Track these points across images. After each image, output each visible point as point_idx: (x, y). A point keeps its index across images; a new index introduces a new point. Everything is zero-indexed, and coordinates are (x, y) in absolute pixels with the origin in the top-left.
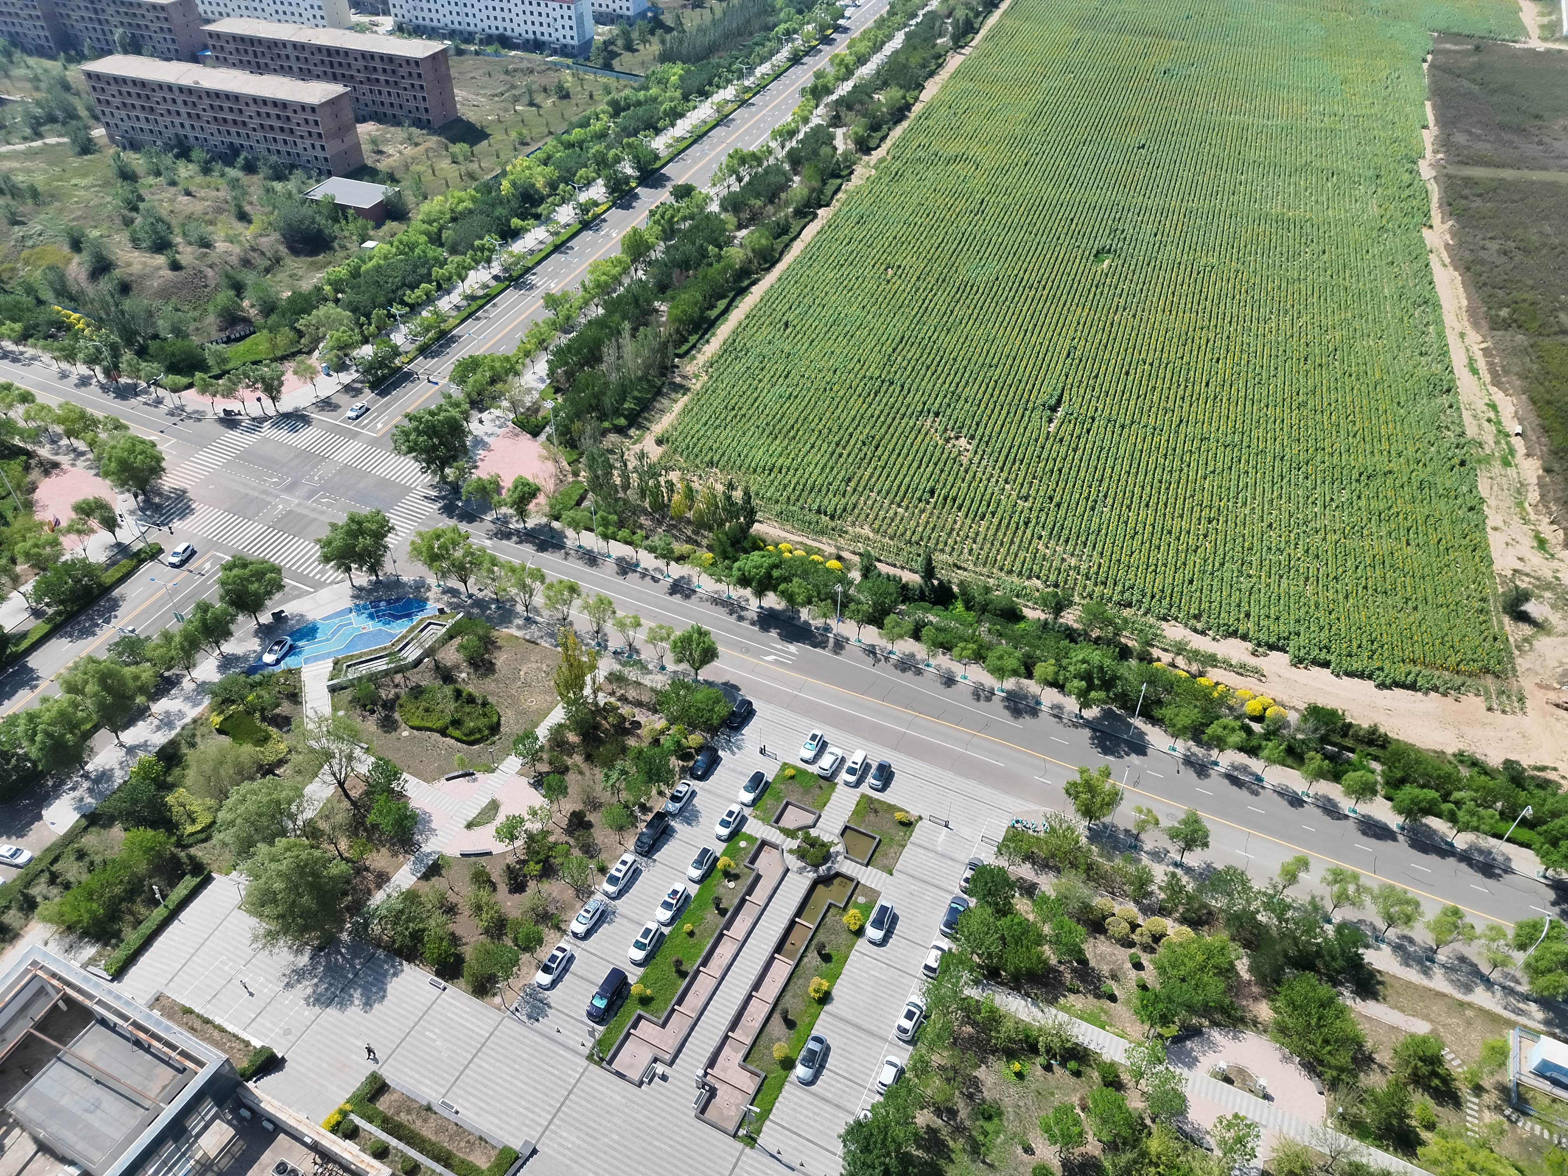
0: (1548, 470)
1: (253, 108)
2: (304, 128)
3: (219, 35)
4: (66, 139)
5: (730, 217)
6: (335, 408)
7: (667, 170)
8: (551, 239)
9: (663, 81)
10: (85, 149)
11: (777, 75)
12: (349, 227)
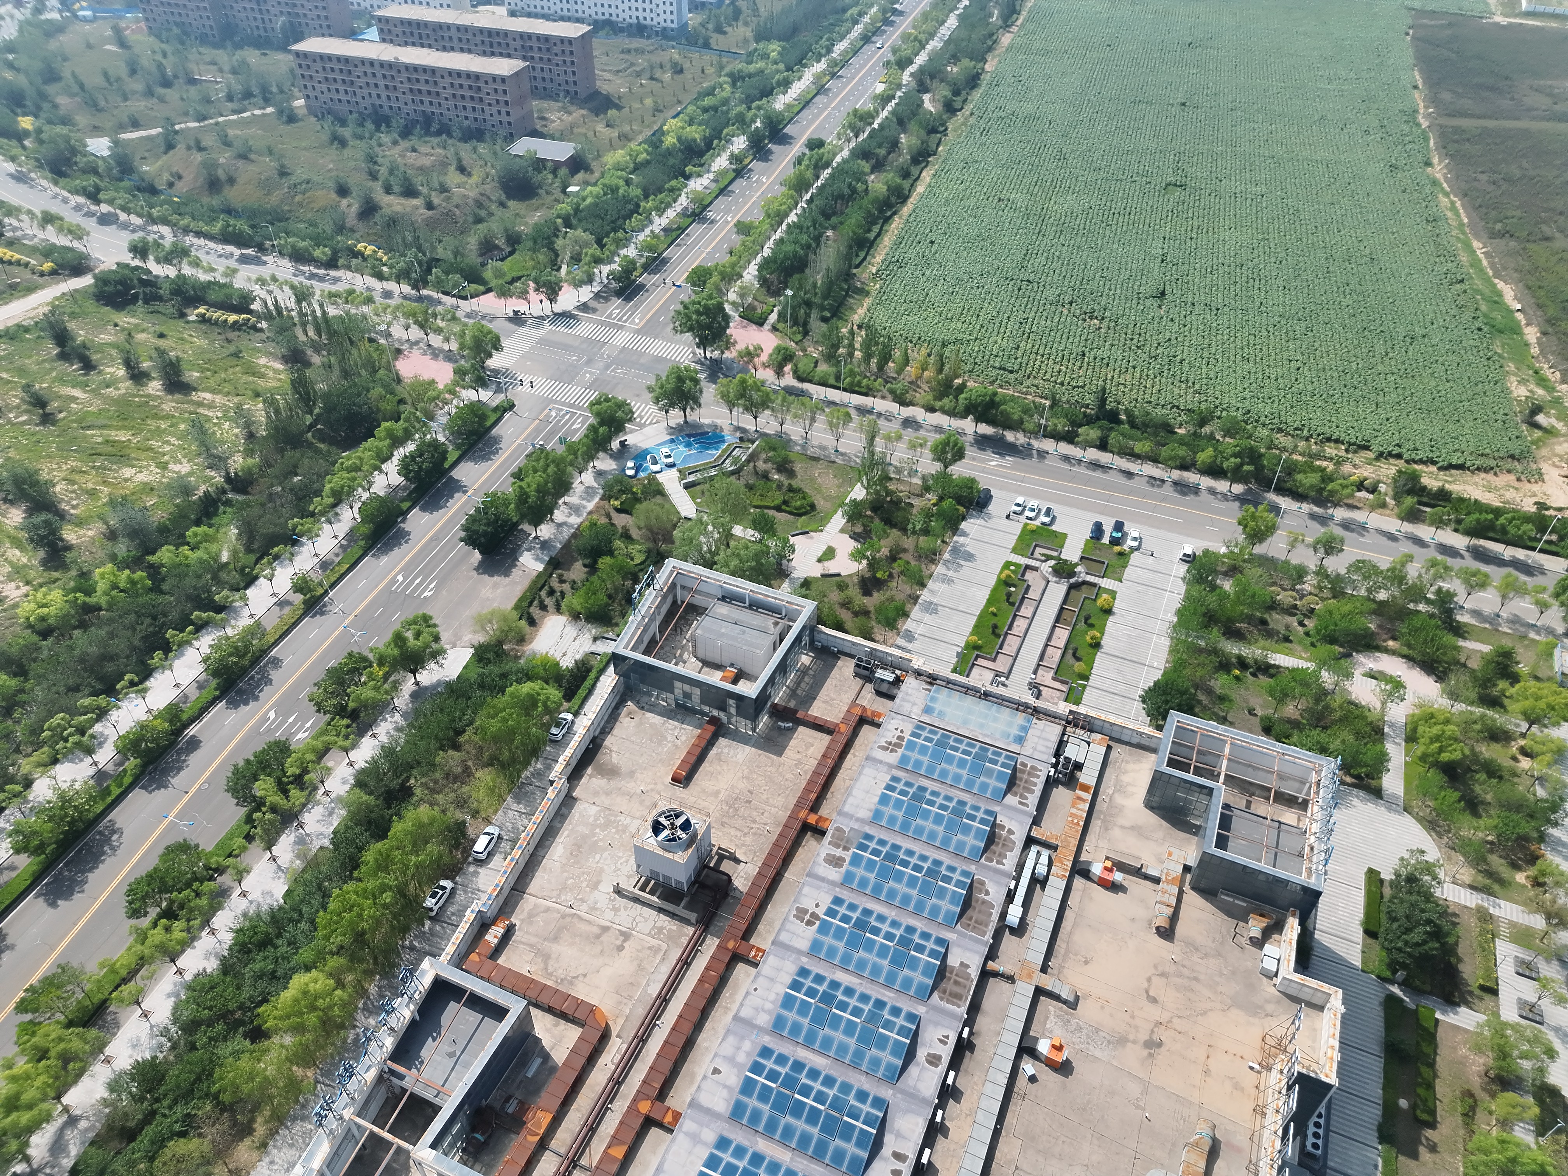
0: (1544, 333)
1: (448, 80)
2: (493, 97)
3: (387, 20)
4: (270, 110)
5: (863, 163)
6: (594, 310)
7: (788, 130)
8: (714, 185)
9: (765, 56)
10: (292, 118)
11: (855, 51)
12: (550, 176)
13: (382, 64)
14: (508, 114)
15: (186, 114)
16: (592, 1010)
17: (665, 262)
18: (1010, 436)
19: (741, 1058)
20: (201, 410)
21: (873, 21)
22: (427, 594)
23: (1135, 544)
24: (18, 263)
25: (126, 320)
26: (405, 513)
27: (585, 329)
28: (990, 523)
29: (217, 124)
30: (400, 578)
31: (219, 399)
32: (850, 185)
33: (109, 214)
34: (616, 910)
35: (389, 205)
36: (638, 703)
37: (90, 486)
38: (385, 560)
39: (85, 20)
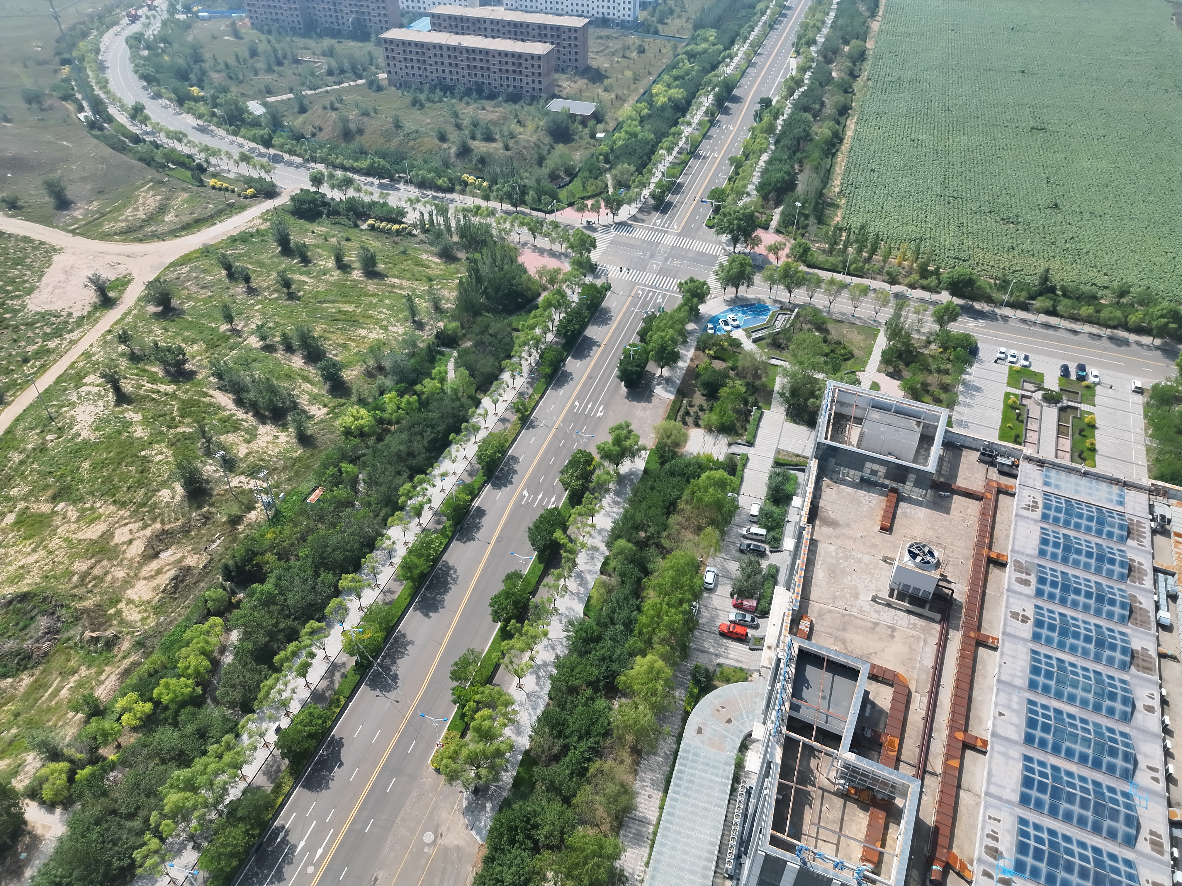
2: (530, 70)
3: (439, 16)
4: (360, 82)
5: (807, 114)
6: (643, 221)
7: (735, 92)
8: (697, 133)
9: (706, 40)
10: (379, 89)
11: (766, 36)
12: (580, 127)
13: (449, 48)
14: (540, 82)
15: (303, 84)
16: (895, 674)
17: (680, 186)
18: (977, 306)
19: (1015, 706)
20: (395, 290)
21: (773, 13)
22: (599, 414)
23: (1097, 380)
24: (227, 189)
25: (319, 229)
26: (564, 360)
27: (640, 233)
28: (984, 366)
29: (327, 92)
30: (577, 403)
31: (404, 283)
32: (804, 130)
33: (275, 155)
34: (878, 612)
35: (478, 148)
36: (831, 479)
37: (341, 342)
38: (561, 392)
39: (204, 19)
